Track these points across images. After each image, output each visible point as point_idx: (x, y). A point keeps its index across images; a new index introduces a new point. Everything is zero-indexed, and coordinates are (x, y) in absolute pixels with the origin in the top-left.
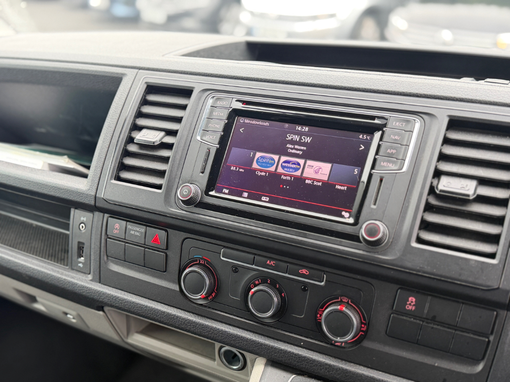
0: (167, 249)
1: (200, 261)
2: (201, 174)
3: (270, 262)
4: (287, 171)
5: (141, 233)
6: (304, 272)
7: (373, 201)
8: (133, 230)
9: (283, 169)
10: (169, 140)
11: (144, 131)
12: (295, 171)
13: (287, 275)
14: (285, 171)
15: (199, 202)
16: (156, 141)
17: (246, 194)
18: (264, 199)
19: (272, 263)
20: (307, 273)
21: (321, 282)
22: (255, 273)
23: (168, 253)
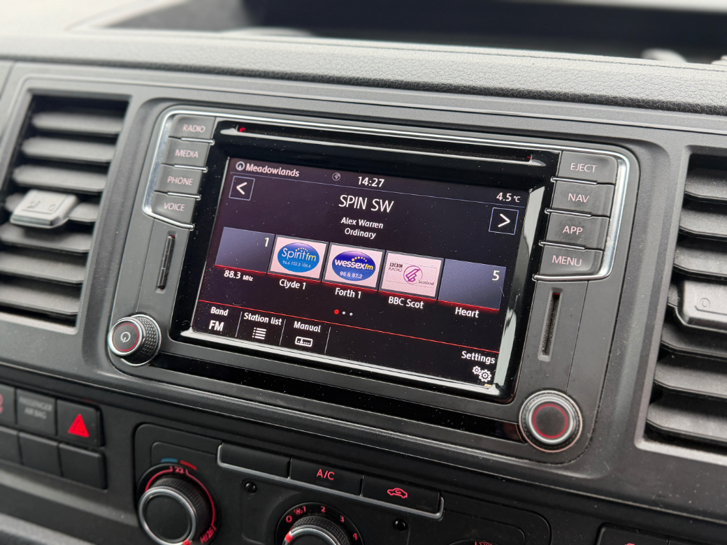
0: (103, 443)
1: (174, 469)
2: (159, 291)
3: (324, 474)
4: (346, 278)
5: (48, 413)
6: (398, 494)
7: (541, 347)
8: (30, 407)
9: (338, 274)
10: (84, 213)
11: (32, 196)
12: (363, 278)
13: (361, 498)
14: (342, 277)
15: (159, 354)
16: (57, 219)
17: (260, 333)
18: (301, 344)
19: (328, 474)
20: (403, 495)
21: (435, 513)
22: (293, 493)
23: (108, 454)
